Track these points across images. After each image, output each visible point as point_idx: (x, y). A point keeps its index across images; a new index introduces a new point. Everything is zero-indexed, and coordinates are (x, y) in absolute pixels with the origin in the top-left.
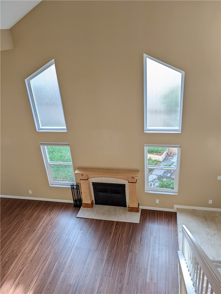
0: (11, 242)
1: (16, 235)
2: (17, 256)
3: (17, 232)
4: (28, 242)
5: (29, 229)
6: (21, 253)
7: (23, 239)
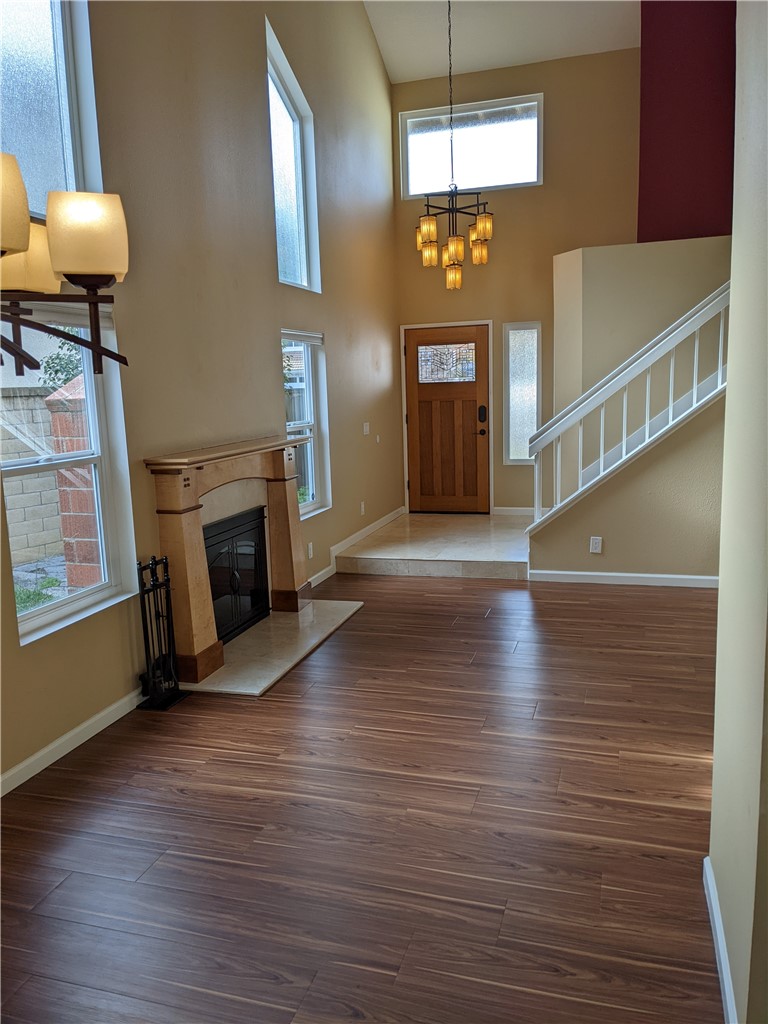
2: (501, 835)
6: (478, 823)
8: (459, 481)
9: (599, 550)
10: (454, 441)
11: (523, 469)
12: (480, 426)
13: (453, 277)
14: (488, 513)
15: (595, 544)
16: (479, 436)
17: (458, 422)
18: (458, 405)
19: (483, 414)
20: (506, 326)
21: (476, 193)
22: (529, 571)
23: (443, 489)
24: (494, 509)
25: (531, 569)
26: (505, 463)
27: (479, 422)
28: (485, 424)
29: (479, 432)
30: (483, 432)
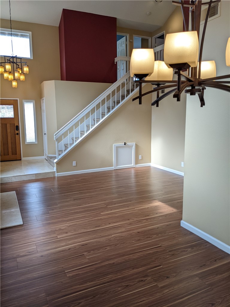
0: (131, 254)
1: (114, 258)
2: (139, 232)
3: (107, 263)
4: (110, 237)
5: (85, 253)
6: (131, 232)
7: (111, 245)
8: (10, 150)
9: (75, 165)
10: (7, 137)
11: (31, 145)
12: (17, 132)
13: (14, 84)
14: (21, 160)
15: (74, 163)
16: (16, 135)
17: (9, 131)
18: (8, 126)
19: (17, 128)
20: (23, 101)
21: (21, 58)
22: (56, 174)
23: (4, 154)
24: (23, 158)
25: (57, 173)
26: (26, 143)
27: (16, 130)
28: (18, 131)
29: (16, 134)
30: (17, 134)
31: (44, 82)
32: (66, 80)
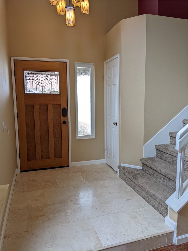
8: (52, 150)
10: (48, 127)
11: (86, 140)
12: (63, 119)
14: (68, 166)
16: (63, 125)
17: (50, 117)
18: (50, 108)
19: (65, 112)
23: (42, 156)
24: (72, 164)
25: (178, 235)
26: (77, 138)
27: (62, 117)
28: (66, 117)
29: (62, 122)
30: (65, 122)
31: (122, 21)
32: (159, 14)
